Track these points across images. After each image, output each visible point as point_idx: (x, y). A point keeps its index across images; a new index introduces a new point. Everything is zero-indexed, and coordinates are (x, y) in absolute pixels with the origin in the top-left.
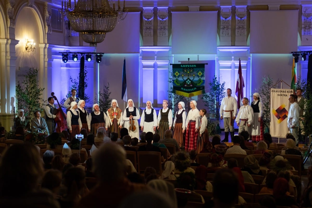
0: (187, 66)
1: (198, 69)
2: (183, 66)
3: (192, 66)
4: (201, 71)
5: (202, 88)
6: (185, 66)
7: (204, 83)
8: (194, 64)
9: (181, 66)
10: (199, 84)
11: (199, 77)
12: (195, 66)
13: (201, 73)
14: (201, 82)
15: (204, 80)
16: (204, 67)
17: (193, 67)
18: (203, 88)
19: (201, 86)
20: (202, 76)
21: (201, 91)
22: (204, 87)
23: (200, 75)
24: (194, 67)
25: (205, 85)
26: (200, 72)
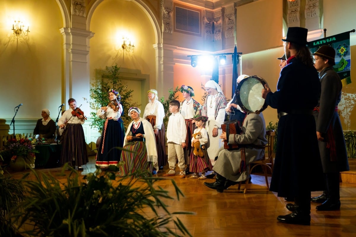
0: (323, 42)
1: (339, 43)
2: (316, 43)
3: (329, 40)
4: (344, 45)
5: (346, 74)
6: (320, 43)
7: (348, 65)
8: (332, 37)
9: (314, 44)
10: (341, 67)
11: (340, 56)
12: (334, 39)
13: (344, 49)
14: (344, 64)
15: (349, 61)
16: (348, 38)
17: (331, 41)
18: (348, 73)
19: (344, 71)
20: (346, 53)
21: (345, 79)
22: (350, 71)
23: (342, 53)
24: (333, 42)
25: (350, 68)
26: (342, 48)
